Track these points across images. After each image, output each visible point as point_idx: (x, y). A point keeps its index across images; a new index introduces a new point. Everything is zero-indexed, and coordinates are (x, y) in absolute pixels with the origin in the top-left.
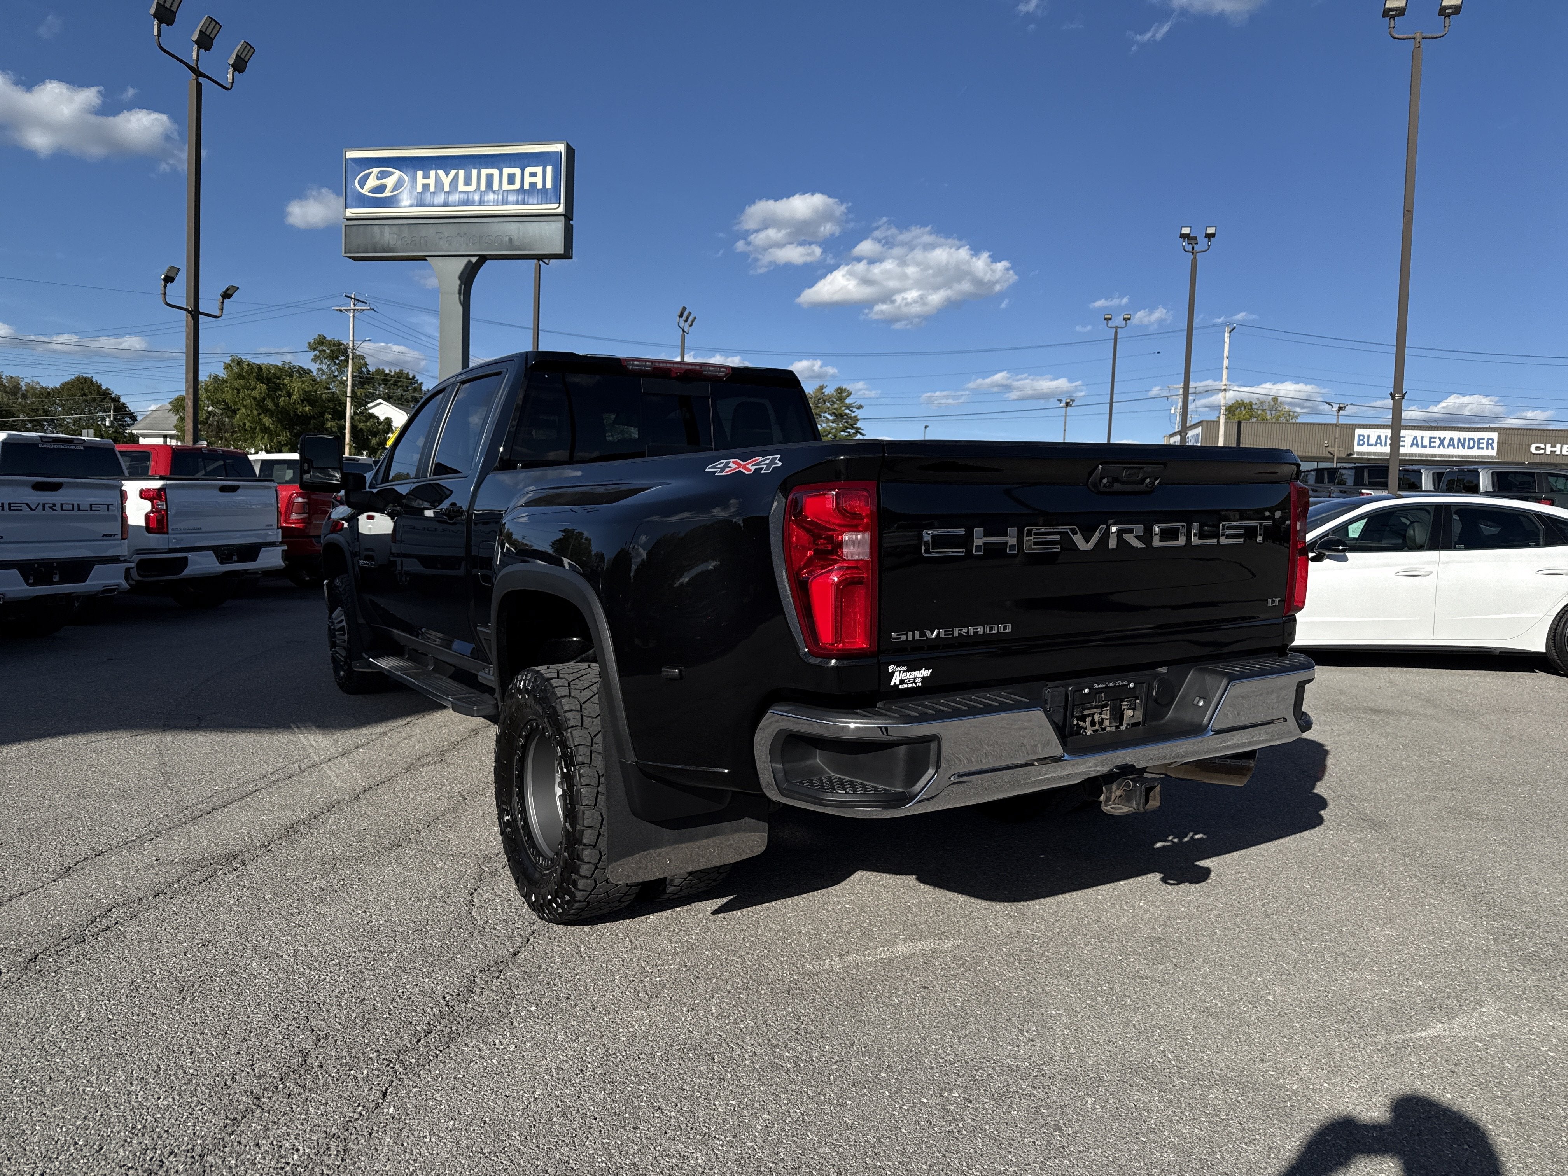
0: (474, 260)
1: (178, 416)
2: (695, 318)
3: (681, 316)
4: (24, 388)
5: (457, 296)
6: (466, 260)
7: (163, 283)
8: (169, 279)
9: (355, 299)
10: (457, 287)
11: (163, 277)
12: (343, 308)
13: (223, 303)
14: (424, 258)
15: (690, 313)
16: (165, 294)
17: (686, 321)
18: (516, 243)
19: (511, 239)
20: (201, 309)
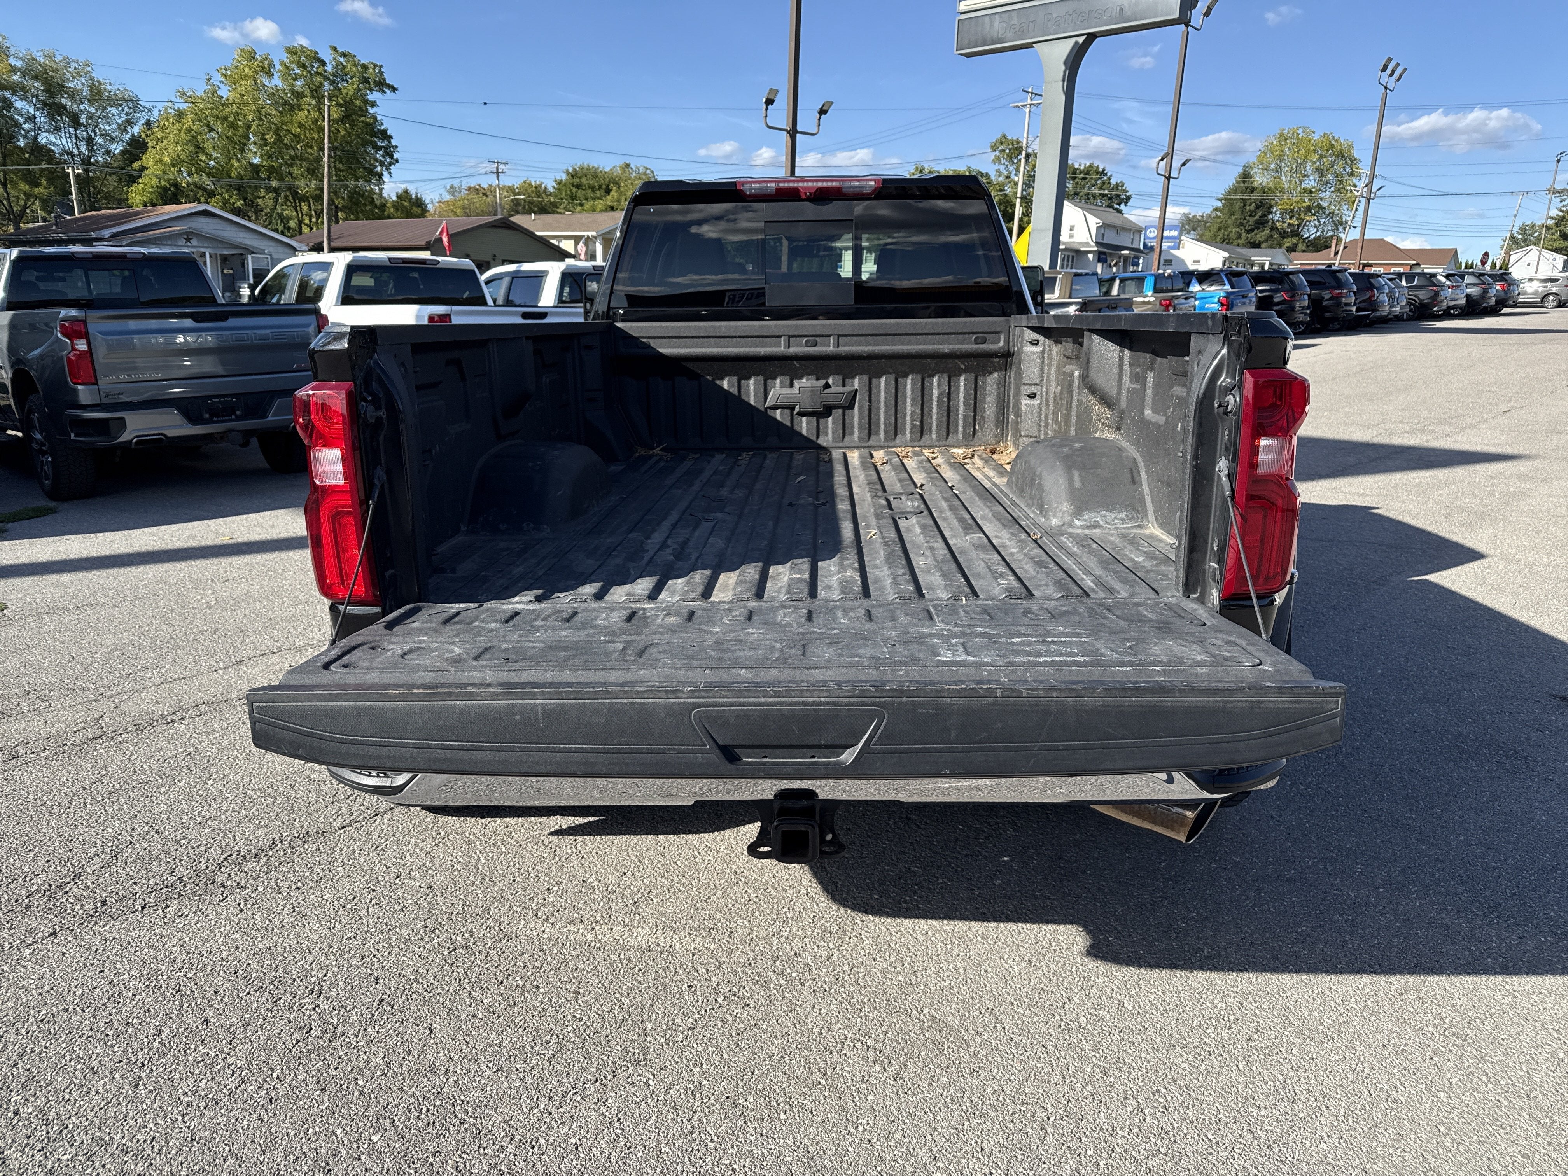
0: (1081, 40)
2: (1405, 69)
3: (1384, 69)
5: (1061, 83)
6: (1073, 40)
7: (765, 106)
8: (769, 102)
9: (1032, 93)
10: (1062, 74)
11: (764, 100)
12: (1019, 104)
13: (820, 119)
14: (1030, 46)
15: (1398, 65)
16: (766, 117)
17: (1391, 75)
18: (1128, 13)
19: (1121, 10)
20: (799, 129)
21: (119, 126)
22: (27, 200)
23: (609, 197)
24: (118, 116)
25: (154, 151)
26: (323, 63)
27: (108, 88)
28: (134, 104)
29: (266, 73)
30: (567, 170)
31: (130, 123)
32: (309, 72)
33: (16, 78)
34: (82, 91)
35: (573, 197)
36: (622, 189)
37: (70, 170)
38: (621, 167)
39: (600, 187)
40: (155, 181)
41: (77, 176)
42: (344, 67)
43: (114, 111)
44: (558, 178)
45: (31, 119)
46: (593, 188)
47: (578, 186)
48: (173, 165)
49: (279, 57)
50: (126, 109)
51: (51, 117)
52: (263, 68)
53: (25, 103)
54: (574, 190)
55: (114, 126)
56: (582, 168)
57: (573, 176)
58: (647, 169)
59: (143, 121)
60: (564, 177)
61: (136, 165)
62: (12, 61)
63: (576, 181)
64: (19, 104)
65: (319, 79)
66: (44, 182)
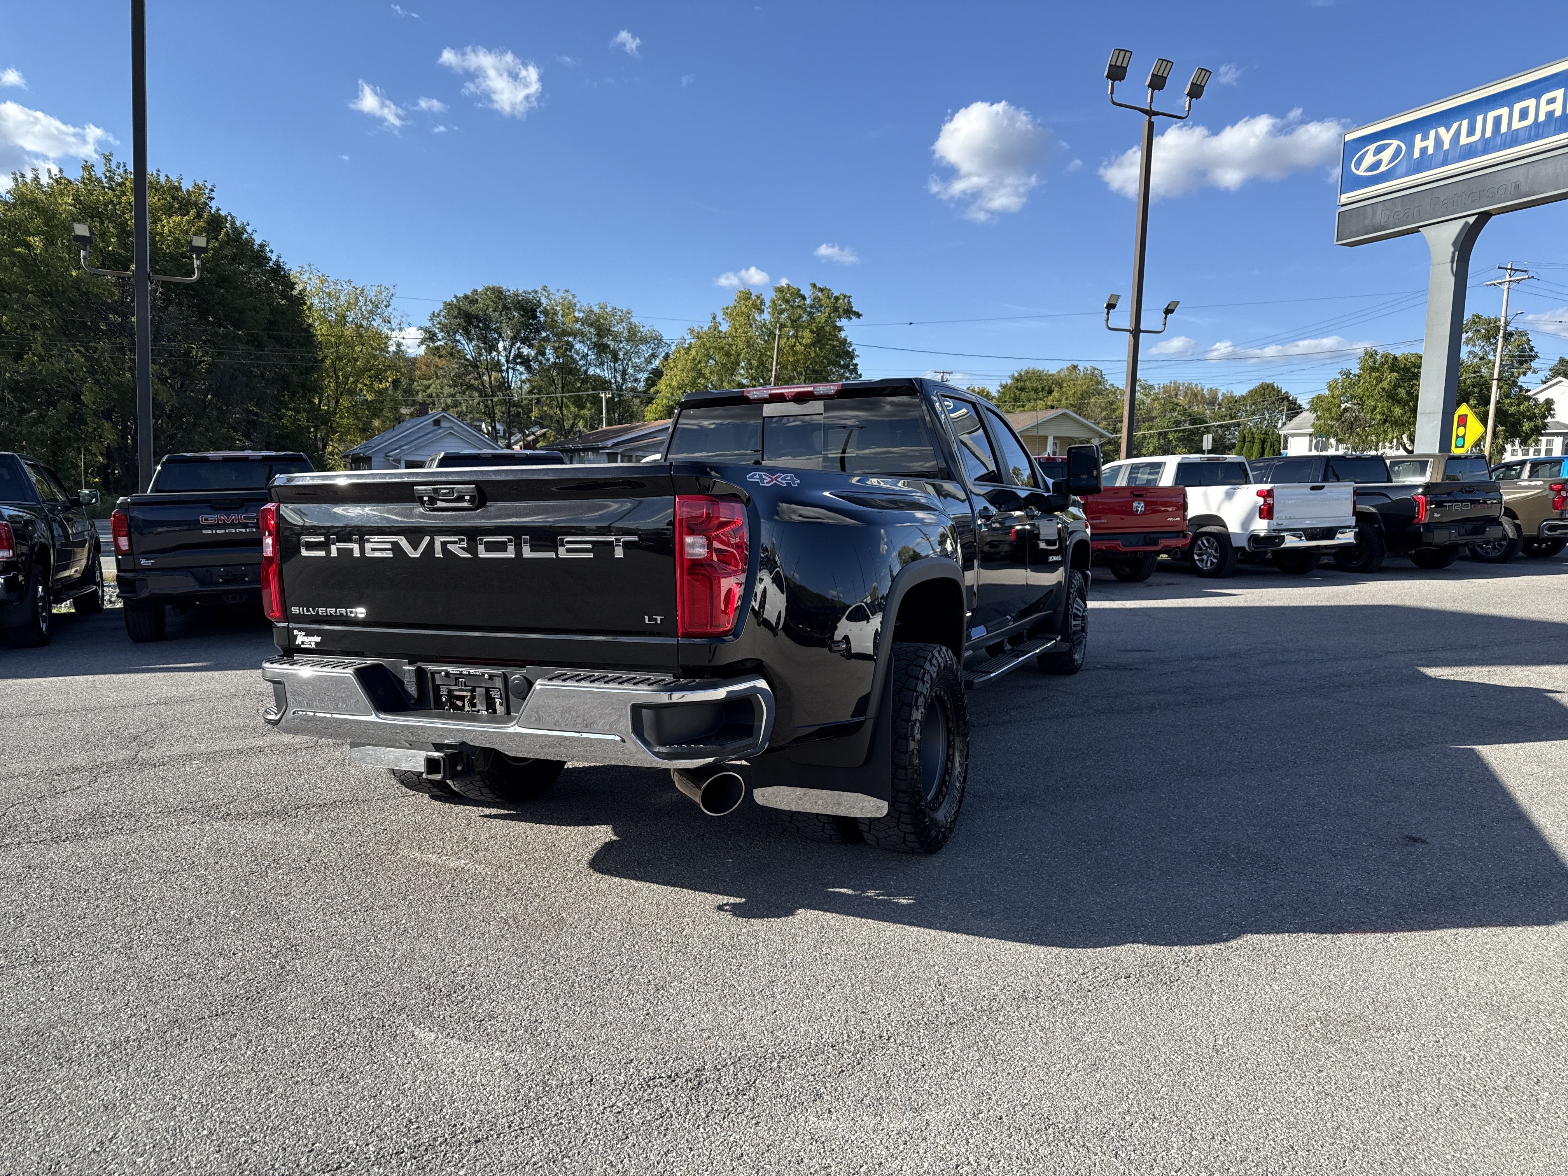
0: (1471, 220)
1: (1315, 415)
4: (1220, 398)
5: (1450, 265)
6: (1463, 221)
7: (1105, 310)
8: (1111, 306)
9: (1511, 269)
10: (1450, 255)
11: (1105, 305)
13: (1166, 318)
14: (1416, 230)
16: (1108, 320)
18: (1524, 189)
19: (1517, 187)
20: (1142, 328)
21: (646, 359)
22: (575, 419)
23: (1050, 398)
24: (646, 350)
25: (667, 378)
26: (804, 298)
27: (641, 329)
28: (659, 341)
29: (758, 309)
30: (1013, 376)
31: (654, 356)
32: (791, 306)
33: (578, 326)
34: (623, 332)
35: (1016, 399)
36: (1064, 389)
37: (603, 395)
38: (1068, 369)
39: (1043, 389)
40: (665, 401)
41: (608, 400)
42: (820, 300)
43: (644, 348)
44: (1004, 383)
45: (584, 357)
46: (1036, 391)
47: (1022, 389)
48: (680, 388)
49: (769, 296)
50: (652, 345)
51: (599, 355)
52: (756, 306)
53: (582, 344)
54: (1018, 393)
55: (642, 359)
56: (1027, 372)
57: (1017, 380)
58: (1095, 369)
59: (663, 354)
60: (1009, 382)
61: (652, 390)
62: (577, 314)
63: (1020, 384)
64: (578, 346)
65: (799, 311)
66: (588, 405)
